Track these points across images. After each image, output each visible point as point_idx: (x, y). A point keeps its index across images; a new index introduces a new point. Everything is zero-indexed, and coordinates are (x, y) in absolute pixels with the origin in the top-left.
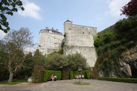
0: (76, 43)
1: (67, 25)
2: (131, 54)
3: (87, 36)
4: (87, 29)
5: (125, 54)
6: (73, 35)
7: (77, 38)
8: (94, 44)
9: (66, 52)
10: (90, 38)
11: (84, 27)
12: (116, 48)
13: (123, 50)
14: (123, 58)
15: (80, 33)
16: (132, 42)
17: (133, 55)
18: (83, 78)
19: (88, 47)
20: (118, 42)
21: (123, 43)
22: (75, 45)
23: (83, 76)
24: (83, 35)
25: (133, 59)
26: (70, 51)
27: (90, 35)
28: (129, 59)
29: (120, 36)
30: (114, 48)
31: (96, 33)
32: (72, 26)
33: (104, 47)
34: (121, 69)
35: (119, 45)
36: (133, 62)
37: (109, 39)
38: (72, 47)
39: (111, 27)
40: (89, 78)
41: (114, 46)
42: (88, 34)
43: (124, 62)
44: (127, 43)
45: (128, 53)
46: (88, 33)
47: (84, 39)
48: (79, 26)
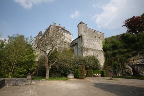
0: (90, 46)
1: (83, 27)
2: (134, 60)
3: (98, 40)
4: (98, 34)
5: (130, 60)
6: (88, 38)
7: (90, 41)
8: (103, 48)
9: (83, 53)
10: (100, 43)
11: (95, 31)
12: (123, 54)
13: (129, 57)
14: (129, 62)
15: (93, 37)
16: (135, 52)
17: (135, 61)
18: (100, 76)
19: (98, 50)
20: (126, 50)
21: (129, 51)
22: (90, 47)
23: (100, 75)
24: (95, 39)
25: (135, 64)
26: (86, 52)
27: (100, 40)
28: (132, 63)
29: (127, 45)
30: (121, 54)
31: (104, 38)
32: (86, 29)
33: (112, 52)
34: (126, 70)
35: (125, 52)
36: (134, 66)
37: (117, 46)
38: (88, 49)
39: (117, 36)
40: (105, 76)
41: (122, 53)
42: (98, 39)
43: (128, 65)
44: (132, 52)
45: (132, 59)
46: (98, 37)
47: (96, 43)
48: (92, 30)
